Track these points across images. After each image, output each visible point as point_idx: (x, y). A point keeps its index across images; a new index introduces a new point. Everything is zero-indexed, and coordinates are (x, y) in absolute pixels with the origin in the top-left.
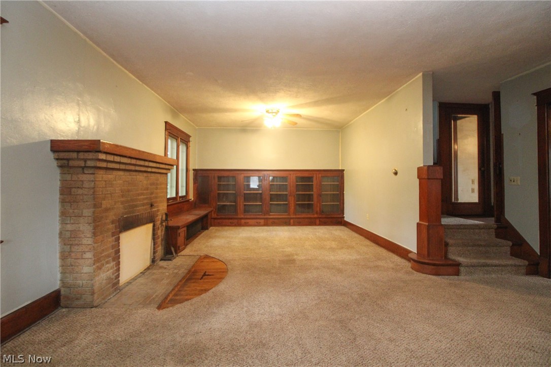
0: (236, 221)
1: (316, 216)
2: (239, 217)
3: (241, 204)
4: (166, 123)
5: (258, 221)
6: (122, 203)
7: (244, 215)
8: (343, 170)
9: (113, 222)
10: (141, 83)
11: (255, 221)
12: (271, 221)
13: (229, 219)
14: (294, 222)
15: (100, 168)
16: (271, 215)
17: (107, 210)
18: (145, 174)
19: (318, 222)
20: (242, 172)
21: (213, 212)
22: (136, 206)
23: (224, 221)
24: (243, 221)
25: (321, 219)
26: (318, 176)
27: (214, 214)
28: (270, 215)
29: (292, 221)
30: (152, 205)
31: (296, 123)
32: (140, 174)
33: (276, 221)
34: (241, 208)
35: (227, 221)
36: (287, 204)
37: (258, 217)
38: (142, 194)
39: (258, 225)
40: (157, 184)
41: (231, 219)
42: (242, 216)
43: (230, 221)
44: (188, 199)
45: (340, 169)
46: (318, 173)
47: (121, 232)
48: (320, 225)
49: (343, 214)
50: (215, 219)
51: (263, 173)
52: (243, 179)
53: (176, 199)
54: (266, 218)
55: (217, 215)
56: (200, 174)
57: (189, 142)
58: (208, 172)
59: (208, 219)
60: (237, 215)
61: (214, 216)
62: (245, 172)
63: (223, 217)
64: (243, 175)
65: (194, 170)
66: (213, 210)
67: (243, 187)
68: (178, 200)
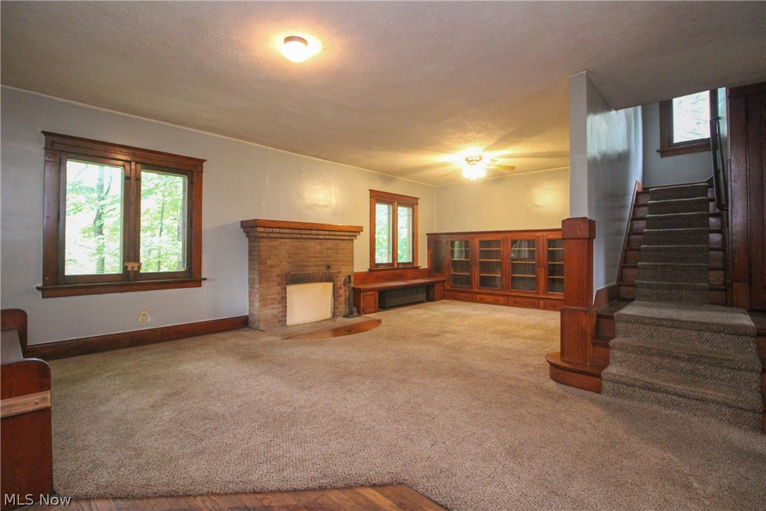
0: (469, 295)
2: (474, 290)
3: (476, 274)
4: (370, 190)
5: (498, 298)
6: (289, 263)
7: (480, 289)
9: (278, 276)
10: (331, 162)
11: (491, 297)
12: (513, 299)
13: (463, 292)
14: (544, 304)
15: (263, 237)
16: (512, 292)
17: (271, 266)
18: (318, 241)
20: (478, 235)
21: (446, 283)
22: (306, 266)
23: (459, 294)
24: (478, 296)
27: (448, 285)
29: (542, 302)
30: (328, 267)
31: (513, 168)
32: (311, 241)
33: (520, 300)
34: (476, 280)
35: (461, 294)
36: (535, 278)
37: (496, 293)
38: (316, 257)
39: (496, 303)
40: (337, 249)
41: (465, 292)
42: (477, 290)
43: (465, 294)
44: (415, 265)
47: (288, 284)
50: (448, 290)
51: (502, 235)
52: (477, 244)
53: (392, 264)
54: (506, 295)
55: (451, 286)
56: (434, 240)
57: (417, 204)
58: (442, 236)
59: (435, 289)
60: (471, 288)
61: (448, 287)
62: (480, 235)
63: (457, 289)
64: (477, 240)
65: (427, 234)
66: (446, 280)
67: (478, 254)
68: (396, 266)
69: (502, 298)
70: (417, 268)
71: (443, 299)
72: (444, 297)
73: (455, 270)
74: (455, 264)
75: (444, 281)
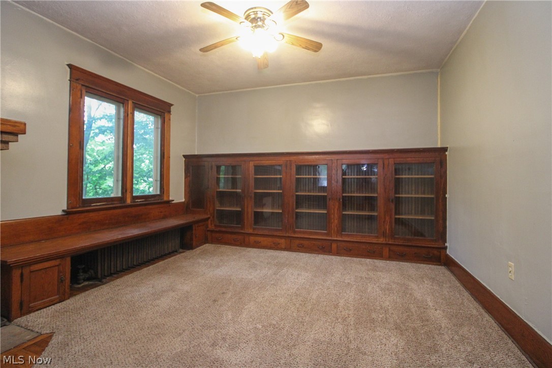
0: (241, 238)
1: (381, 240)
2: (246, 231)
3: (250, 210)
5: (278, 240)
7: (254, 229)
8: (445, 149)
11: (270, 239)
12: (297, 242)
13: (232, 233)
14: (338, 249)
19: (386, 251)
20: (252, 158)
21: (209, 222)
23: (227, 235)
24: (252, 239)
25: (393, 248)
26: (386, 162)
27: (211, 224)
28: (295, 232)
29: (334, 246)
33: (306, 243)
34: (249, 217)
35: (229, 236)
36: (326, 214)
37: (275, 233)
39: (275, 247)
41: (235, 233)
42: (251, 231)
43: (234, 237)
44: (165, 199)
45: (439, 146)
46: (386, 156)
48: (390, 258)
49: (445, 241)
50: (212, 231)
51: (284, 159)
52: (252, 170)
53: (122, 199)
54: (289, 237)
55: (215, 226)
56: (194, 164)
57: (169, 112)
58: (205, 159)
59: (194, 232)
60: (243, 227)
61: (211, 227)
62: (255, 158)
63: (224, 229)
64: (252, 164)
65: (184, 156)
66: (209, 218)
67: (252, 183)
68: (129, 201)
69: (283, 241)
70: (169, 202)
71: (205, 243)
72: (206, 241)
73: (222, 204)
74: (222, 195)
75: (207, 219)
